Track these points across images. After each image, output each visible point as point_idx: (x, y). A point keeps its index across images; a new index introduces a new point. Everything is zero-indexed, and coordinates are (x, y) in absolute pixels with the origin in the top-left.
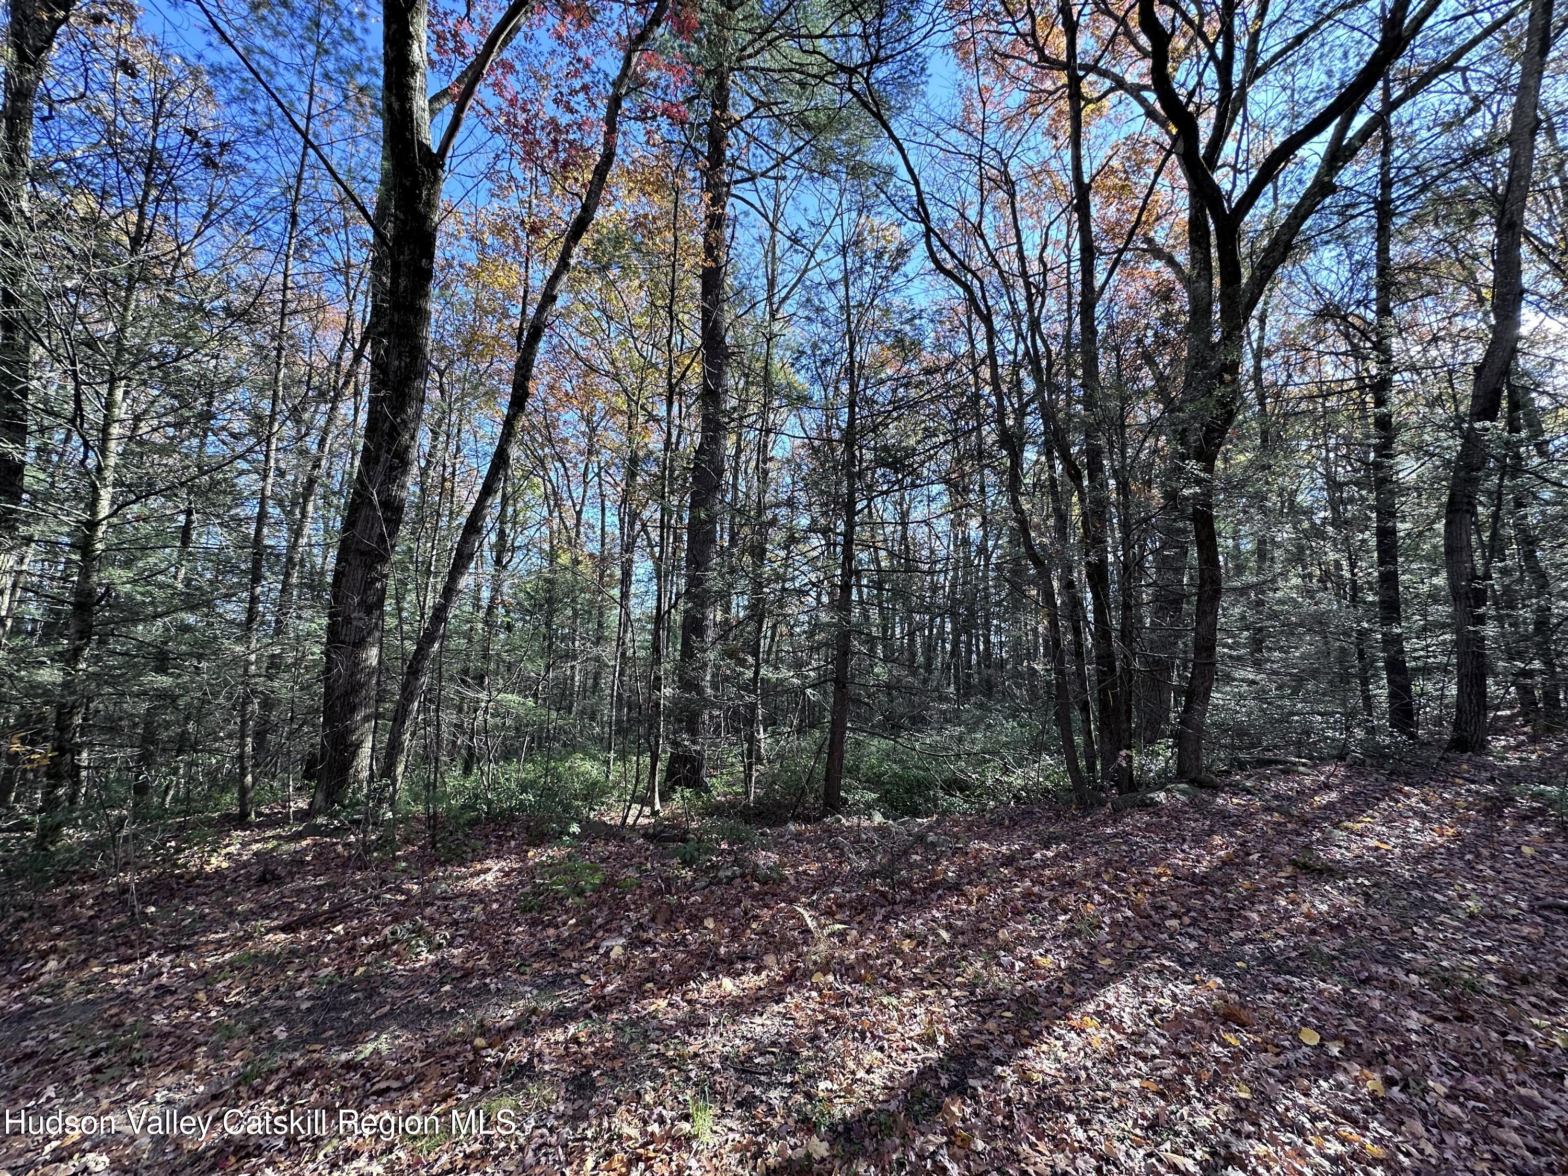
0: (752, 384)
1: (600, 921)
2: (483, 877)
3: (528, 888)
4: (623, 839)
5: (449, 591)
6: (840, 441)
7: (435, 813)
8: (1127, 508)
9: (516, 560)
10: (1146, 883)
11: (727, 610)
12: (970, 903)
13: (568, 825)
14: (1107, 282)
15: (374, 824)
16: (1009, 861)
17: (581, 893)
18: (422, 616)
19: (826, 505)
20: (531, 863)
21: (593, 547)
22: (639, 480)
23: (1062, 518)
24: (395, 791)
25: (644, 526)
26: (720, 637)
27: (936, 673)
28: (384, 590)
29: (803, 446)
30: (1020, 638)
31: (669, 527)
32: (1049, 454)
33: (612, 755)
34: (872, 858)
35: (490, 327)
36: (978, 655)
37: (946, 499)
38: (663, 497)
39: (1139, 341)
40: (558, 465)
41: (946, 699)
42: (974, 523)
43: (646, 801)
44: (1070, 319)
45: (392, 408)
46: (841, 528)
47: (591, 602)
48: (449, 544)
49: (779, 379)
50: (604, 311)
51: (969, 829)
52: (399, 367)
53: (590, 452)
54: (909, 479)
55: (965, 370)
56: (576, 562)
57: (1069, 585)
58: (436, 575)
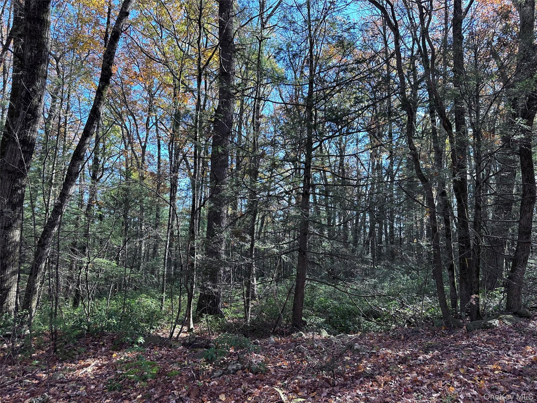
0: (250, 69)
1: (156, 396)
2: (85, 369)
3: (113, 376)
4: (170, 346)
5: (63, 195)
6: (303, 106)
7: (56, 331)
8: (479, 147)
9: (104, 177)
10: (486, 374)
11: (235, 208)
12: (380, 386)
13: (137, 338)
14: (470, 6)
15: (19, 337)
16: (403, 361)
17: (145, 379)
18: (47, 210)
19: (295, 144)
20: (114, 361)
21: (153, 169)
22: (181, 128)
23: (439, 153)
24: (31, 317)
25: (184, 156)
26: (231, 224)
27: (360, 246)
28: (23, 195)
29: (281, 109)
30: (412, 225)
31: (200, 157)
32: (432, 113)
33: (164, 295)
34: (321, 358)
35: (88, 31)
36: (386, 235)
37: (367, 141)
38: (196, 139)
39: (489, 43)
40: (131, 117)
41: (366, 262)
42: (385, 155)
43: (184, 323)
44: (446, 29)
45: (27, 82)
46: (303, 158)
47: (152, 202)
48: (63, 166)
49: (267, 65)
50: (158, 22)
51: (380, 341)
52: (31, 57)
53: (150, 110)
54: (345, 129)
55: (381, 60)
56: (142, 178)
57: (443, 194)
58: (55, 185)
